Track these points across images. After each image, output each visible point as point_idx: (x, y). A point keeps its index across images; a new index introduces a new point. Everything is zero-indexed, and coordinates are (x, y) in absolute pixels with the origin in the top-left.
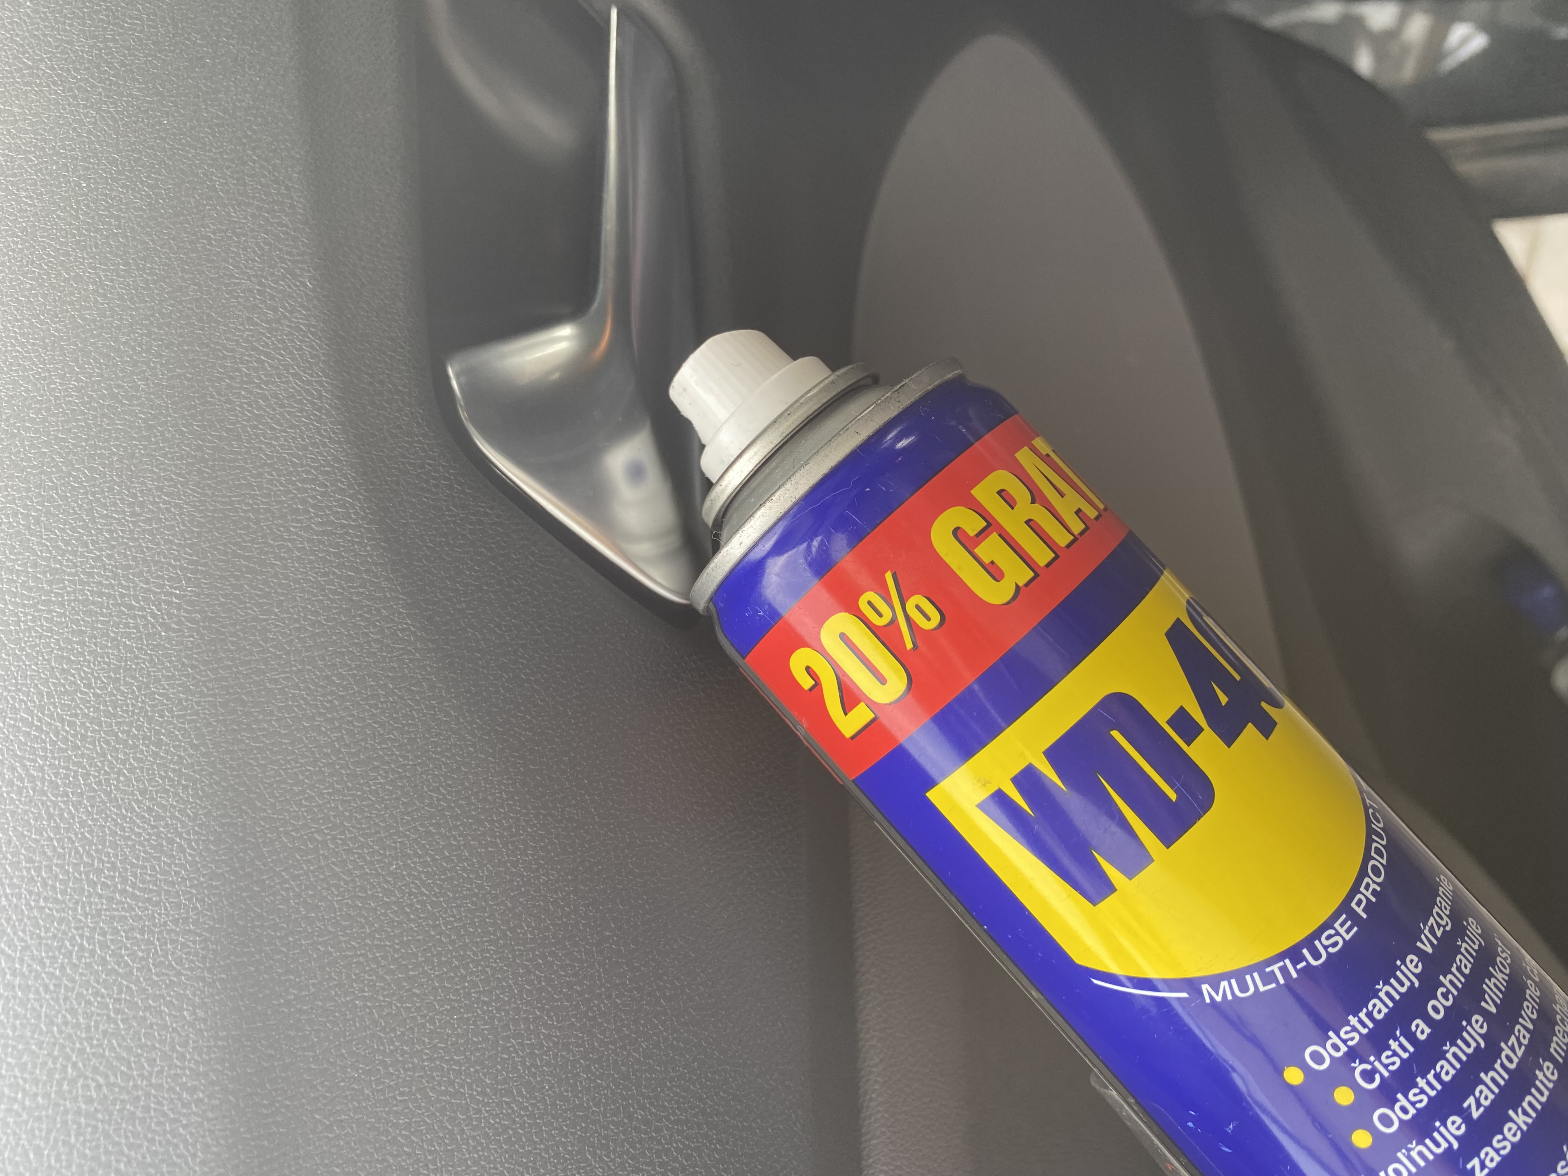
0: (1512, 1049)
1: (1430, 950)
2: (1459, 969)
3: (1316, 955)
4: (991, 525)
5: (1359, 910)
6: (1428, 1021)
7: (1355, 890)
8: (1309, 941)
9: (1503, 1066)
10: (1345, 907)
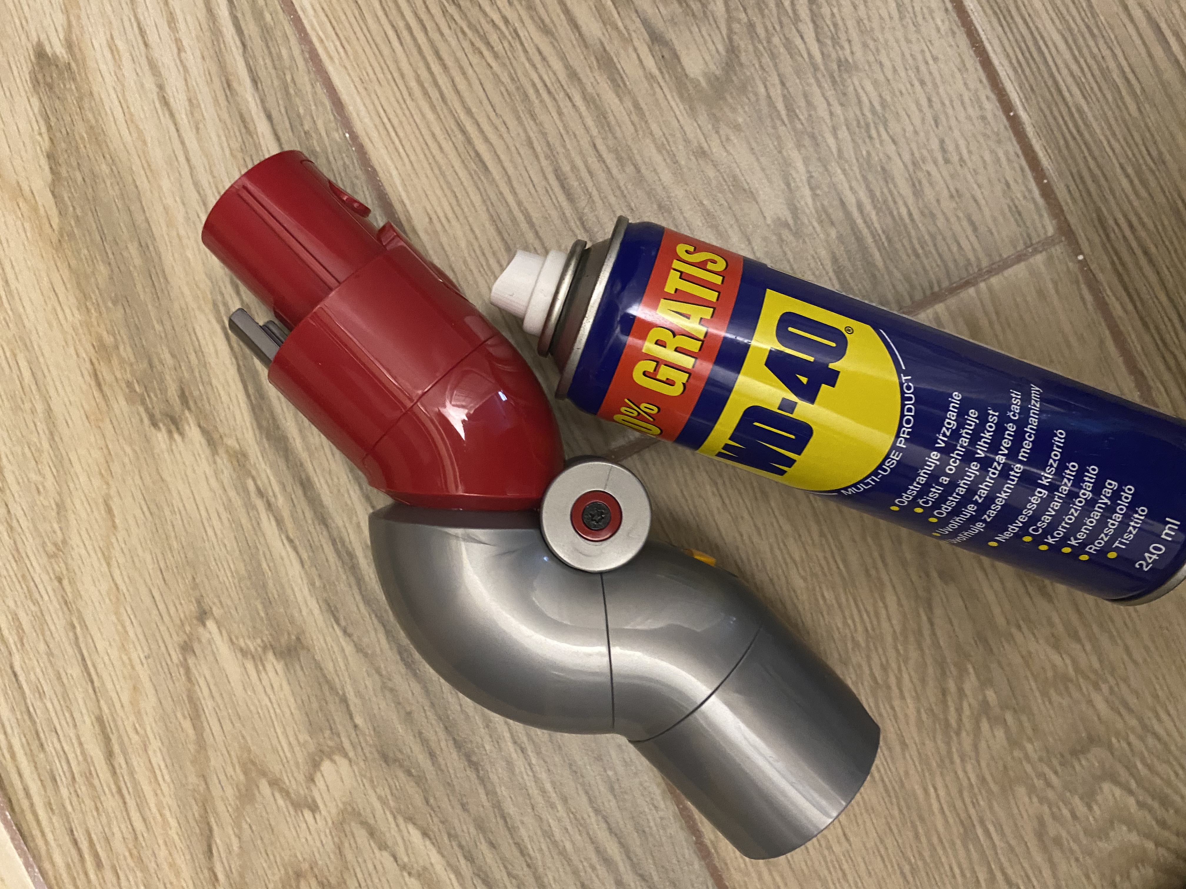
0: (995, 469)
1: (943, 445)
2: (962, 446)
3: (885, 471)
4: (659, 362)
5: (902, 445)
6: (948, 475)
7: (898, 436)
8: (880, 467)
9: (991, 478)
10: (894, 447)
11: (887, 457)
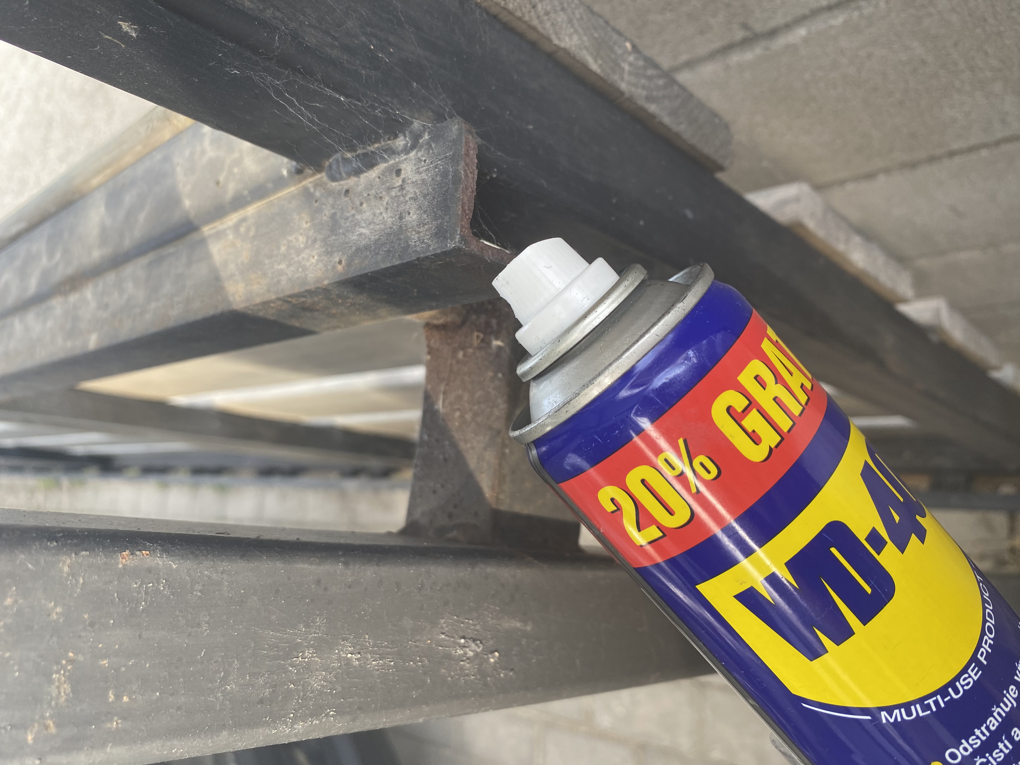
3: (957, 692)
4: (752, 404)
5: (982, 659)
7: (979, 645)
8: (952, 684)
10: (974, 659)
11: (964, 670)
